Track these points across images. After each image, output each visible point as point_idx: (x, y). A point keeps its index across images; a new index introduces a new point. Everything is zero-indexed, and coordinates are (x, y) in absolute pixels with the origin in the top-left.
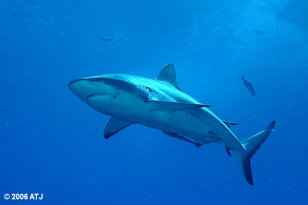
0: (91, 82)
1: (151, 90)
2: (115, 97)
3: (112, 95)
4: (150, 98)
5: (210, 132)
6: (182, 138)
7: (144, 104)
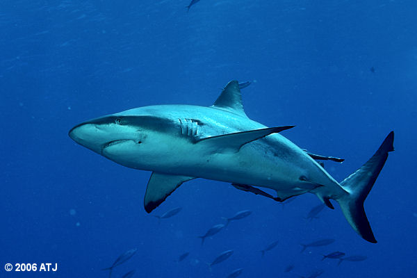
0: (98, 126)
1: (200, 124)
2: (140, 142)
3: (134, 141)
4: (201, 135)
5: (302, 178)
6: (257, 192)
7: (191, 145)
